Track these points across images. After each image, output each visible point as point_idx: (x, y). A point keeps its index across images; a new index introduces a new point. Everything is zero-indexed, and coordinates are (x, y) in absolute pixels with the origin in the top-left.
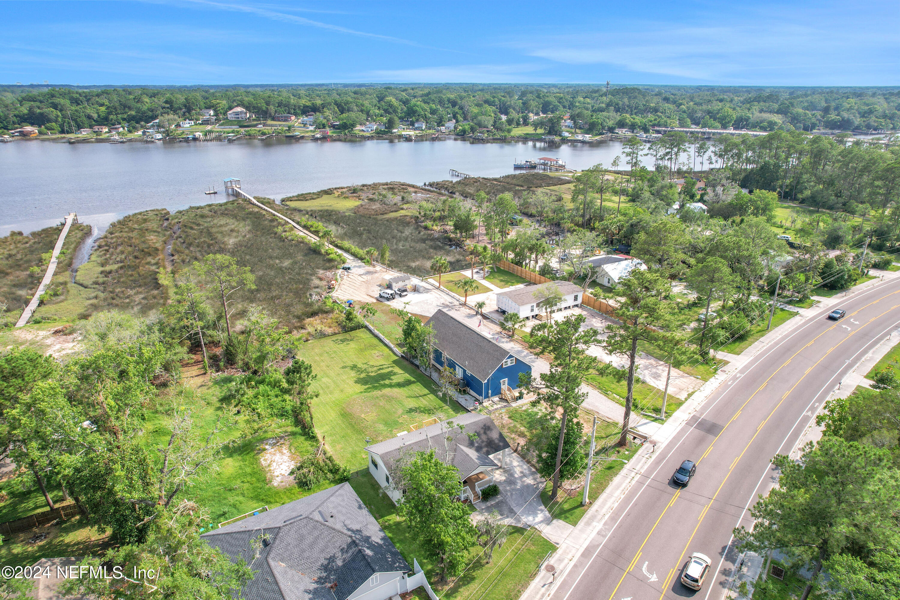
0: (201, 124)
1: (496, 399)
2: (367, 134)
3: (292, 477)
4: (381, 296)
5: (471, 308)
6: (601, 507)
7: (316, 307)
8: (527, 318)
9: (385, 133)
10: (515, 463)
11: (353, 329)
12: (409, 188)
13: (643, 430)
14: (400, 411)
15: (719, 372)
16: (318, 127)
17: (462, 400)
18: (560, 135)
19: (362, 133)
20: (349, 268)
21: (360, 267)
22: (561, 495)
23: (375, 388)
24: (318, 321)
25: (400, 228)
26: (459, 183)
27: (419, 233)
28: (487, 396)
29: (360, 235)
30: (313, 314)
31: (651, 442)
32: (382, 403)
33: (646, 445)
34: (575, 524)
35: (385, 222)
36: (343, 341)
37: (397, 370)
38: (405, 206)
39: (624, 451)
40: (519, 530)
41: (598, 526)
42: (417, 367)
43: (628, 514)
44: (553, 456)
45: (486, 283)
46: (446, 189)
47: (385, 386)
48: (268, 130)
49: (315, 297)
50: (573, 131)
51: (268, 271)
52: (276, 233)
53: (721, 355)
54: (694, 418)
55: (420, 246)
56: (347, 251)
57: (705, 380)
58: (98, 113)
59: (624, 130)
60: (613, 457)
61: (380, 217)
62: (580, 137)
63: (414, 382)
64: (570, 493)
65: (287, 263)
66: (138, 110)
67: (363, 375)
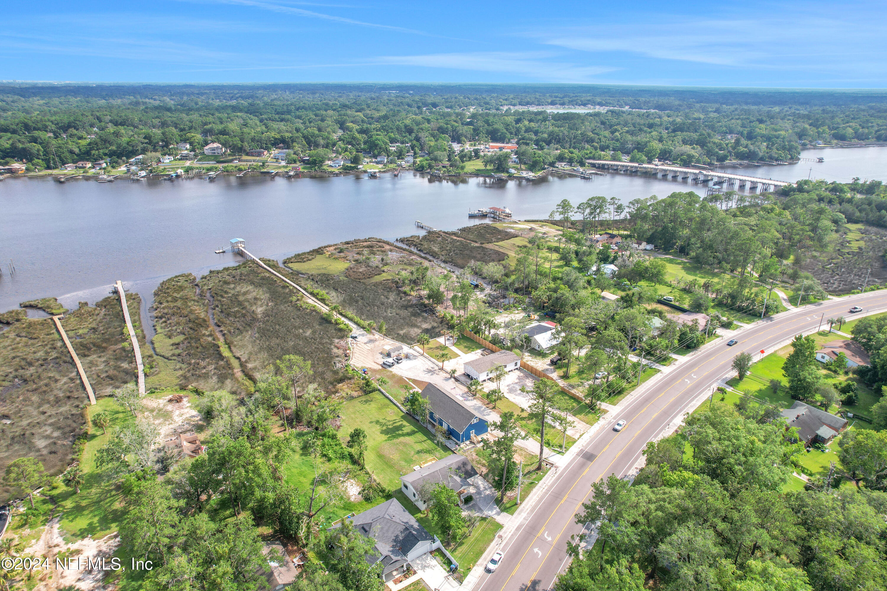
0: (180, 160)
1: (468, 442)
2: (337, 171)
3: (360, 496)
4: (384, 363)
5: (447, 372)
6: (526, 505)
7: (341, 375)
8: (485, 381)
9: (352, 168)
10: (480, 483)
11: (371, 392)
12: (384, 245)
13: (551, 460)
14: (413, 453)
15: (601, 419)
16: (289, 163)
17: (448, 444)
18: (508, 172)
19: (330, 169)
20: (356, 337)
21: (363, 335)
22: (505, 499)
23: (394, 437)
24: (346, 386)
25: (386, 293)
26: (425, 238)
27: (401, 299)
28: (463, 441)
29: (357, 302)
30: (341, 381)
31: (555, 467)
32: (401, 447)
33: (553, 469)
34: (512, 514)
35: (373, 287)
36: (366, 401)
37: (405, 423)
38: (385, 268)
39: (540, 473)
40: (484, 519)
41: (524, 515)
42: (418, 421)
43: (540, 508)
44: (501, 480)
45: (454, 349)
46: (415, 245)
47: (400, 435)
48: (243, 165)
49: (339, 365)
50: (519, 166)
51: (298, 341)
52: (291, 302)
53: (604, 405)
54: (582, 451)
55: (405, 313)
56: (351, 320)
57: (592, 425)
58: (79, 147)
59: (563, 164)
60: (534, 476)
61: (367, 281)
62: (524, 174)
63: (417, 432)
64: (510, 498)
65: (308, 333)
66: (119, 145)
67: (384, 428)
